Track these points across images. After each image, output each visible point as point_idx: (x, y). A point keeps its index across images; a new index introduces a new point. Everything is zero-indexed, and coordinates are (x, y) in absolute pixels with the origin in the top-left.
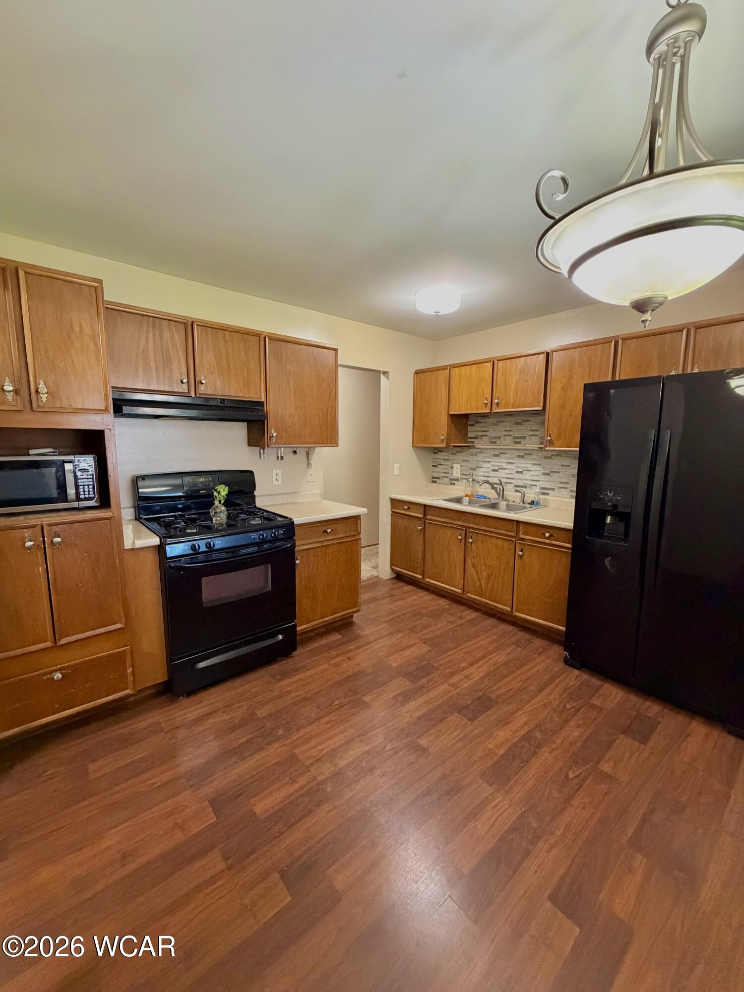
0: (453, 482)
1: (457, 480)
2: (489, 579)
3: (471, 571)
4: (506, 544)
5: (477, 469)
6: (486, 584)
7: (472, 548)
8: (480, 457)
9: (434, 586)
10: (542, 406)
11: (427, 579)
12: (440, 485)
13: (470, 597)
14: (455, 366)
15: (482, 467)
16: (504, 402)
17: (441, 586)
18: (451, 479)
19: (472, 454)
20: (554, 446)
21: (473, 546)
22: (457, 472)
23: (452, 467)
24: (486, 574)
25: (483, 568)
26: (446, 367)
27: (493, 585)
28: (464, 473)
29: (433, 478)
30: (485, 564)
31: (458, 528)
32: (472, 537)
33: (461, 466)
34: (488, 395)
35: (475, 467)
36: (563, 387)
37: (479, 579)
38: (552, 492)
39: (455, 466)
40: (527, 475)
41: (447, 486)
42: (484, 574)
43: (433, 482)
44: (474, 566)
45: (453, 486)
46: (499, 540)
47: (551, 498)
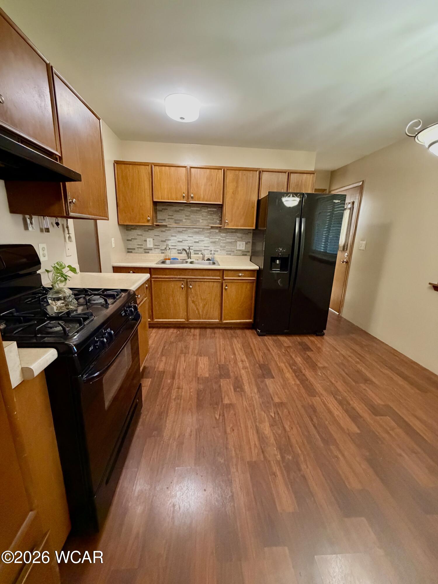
0: (147, 251)
1: (151, 249)
2: (204, 307)
3: (191, 305)
4: (215, 284)
5: (166, 241)
6: (203, 311)
7: (191, 291)
8: (168, 233)
9: (162, 323)
10: (222, 202)
11: (156, 320)
12: (134, 254)
13: (191, 322)
14: (156, 165)
15: (170, 240)
16: (197, 197)
17: (168, 321)
18: (145, 249)
19: (162, 231)
20: (229, 225)
21: (192, 290)
22: (150, 243)
23: (146, 241)
24: (202, 305)
25: (200, 301)
26: (149, 164)
27: (208, 310)
28: (156, 244)
29: (128, 249)
30: (201, 299)
31: (180, 280)
32: (191, 284)
33: (153, 240)
34: (185, 190)
35: (164, 240)
36: (234, 192)
37: (197, 309)
38: (217, 252)
39: (148, 240)
40: (201, 244)
41: (143, 254)
42: (201, 305)
43: (128, 252)
44: (193, 302)
45: (148, 254)
46: (211, 283)
47: (217, 256)
